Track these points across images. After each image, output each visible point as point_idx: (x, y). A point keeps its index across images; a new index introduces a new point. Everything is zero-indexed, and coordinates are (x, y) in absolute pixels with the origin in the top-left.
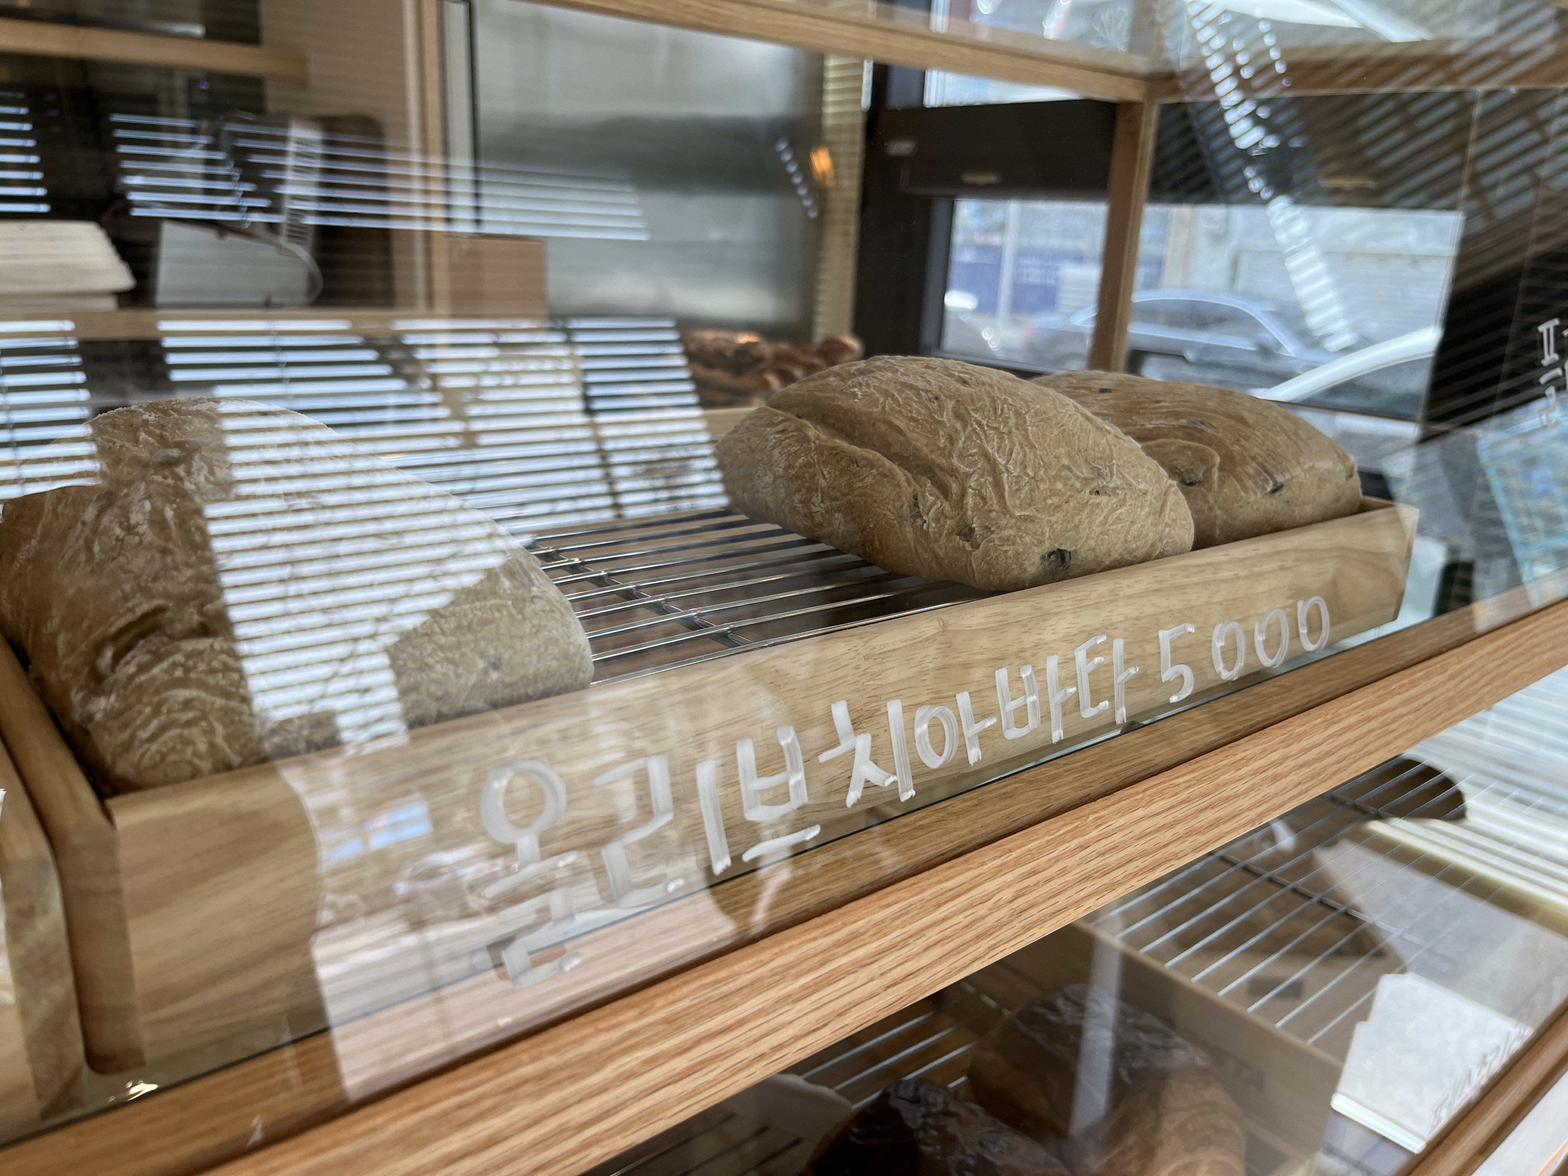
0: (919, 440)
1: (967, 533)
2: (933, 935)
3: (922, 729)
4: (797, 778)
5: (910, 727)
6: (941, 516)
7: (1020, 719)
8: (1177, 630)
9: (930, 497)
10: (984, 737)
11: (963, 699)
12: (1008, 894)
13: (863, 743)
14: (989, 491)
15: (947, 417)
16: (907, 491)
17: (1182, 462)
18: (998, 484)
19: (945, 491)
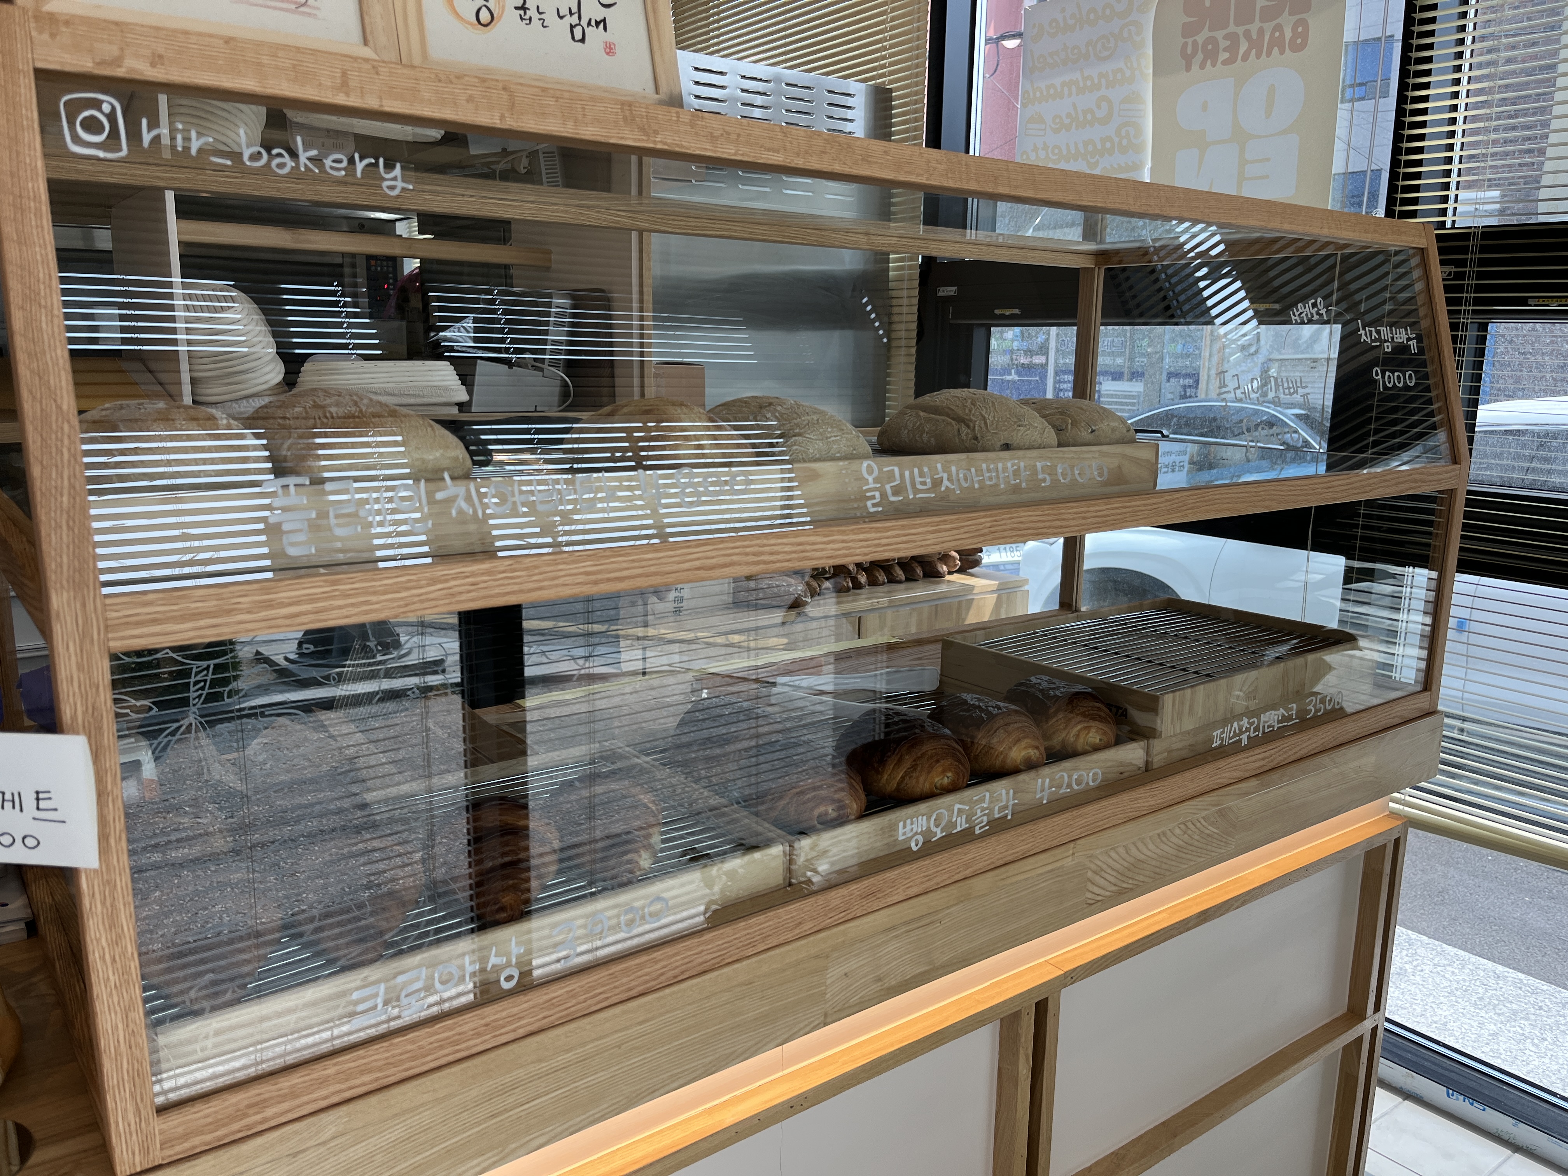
0: (960, 412)
1: (976, 438)
2: (966, 529)
3: (961, 475)
4: (928, 480)
5: (958, 474)
6: (967, 434)
7: (990, 478)
8: (1043, 463)
9: (964, 428)
10: (979, 482)
11: (973, 470)
12: (988, 525)
13: (945, 476)
14: (983, 425)
15: (968, 404)
16: (956, 427)
17: (1058, 423)
18: (986, 423)
19: (968, 426)
